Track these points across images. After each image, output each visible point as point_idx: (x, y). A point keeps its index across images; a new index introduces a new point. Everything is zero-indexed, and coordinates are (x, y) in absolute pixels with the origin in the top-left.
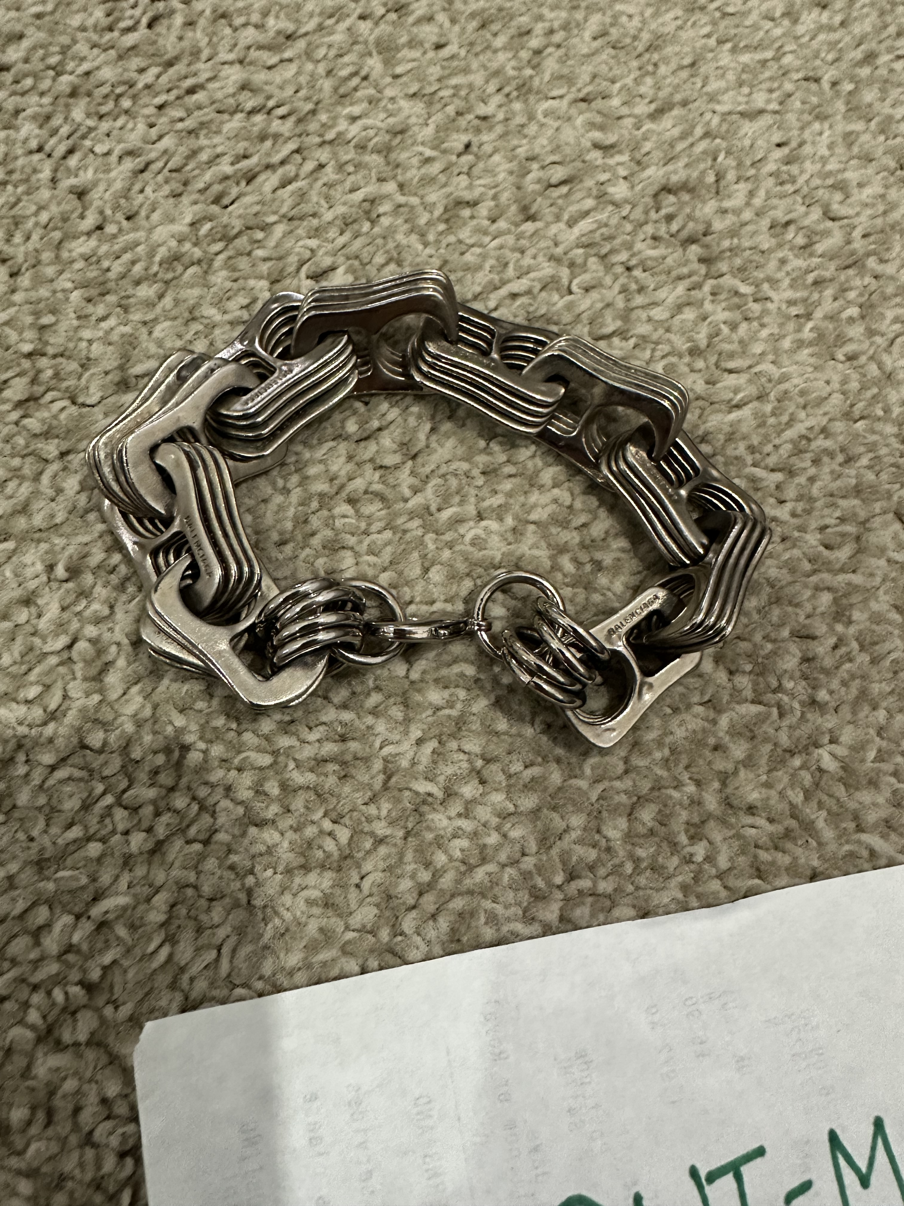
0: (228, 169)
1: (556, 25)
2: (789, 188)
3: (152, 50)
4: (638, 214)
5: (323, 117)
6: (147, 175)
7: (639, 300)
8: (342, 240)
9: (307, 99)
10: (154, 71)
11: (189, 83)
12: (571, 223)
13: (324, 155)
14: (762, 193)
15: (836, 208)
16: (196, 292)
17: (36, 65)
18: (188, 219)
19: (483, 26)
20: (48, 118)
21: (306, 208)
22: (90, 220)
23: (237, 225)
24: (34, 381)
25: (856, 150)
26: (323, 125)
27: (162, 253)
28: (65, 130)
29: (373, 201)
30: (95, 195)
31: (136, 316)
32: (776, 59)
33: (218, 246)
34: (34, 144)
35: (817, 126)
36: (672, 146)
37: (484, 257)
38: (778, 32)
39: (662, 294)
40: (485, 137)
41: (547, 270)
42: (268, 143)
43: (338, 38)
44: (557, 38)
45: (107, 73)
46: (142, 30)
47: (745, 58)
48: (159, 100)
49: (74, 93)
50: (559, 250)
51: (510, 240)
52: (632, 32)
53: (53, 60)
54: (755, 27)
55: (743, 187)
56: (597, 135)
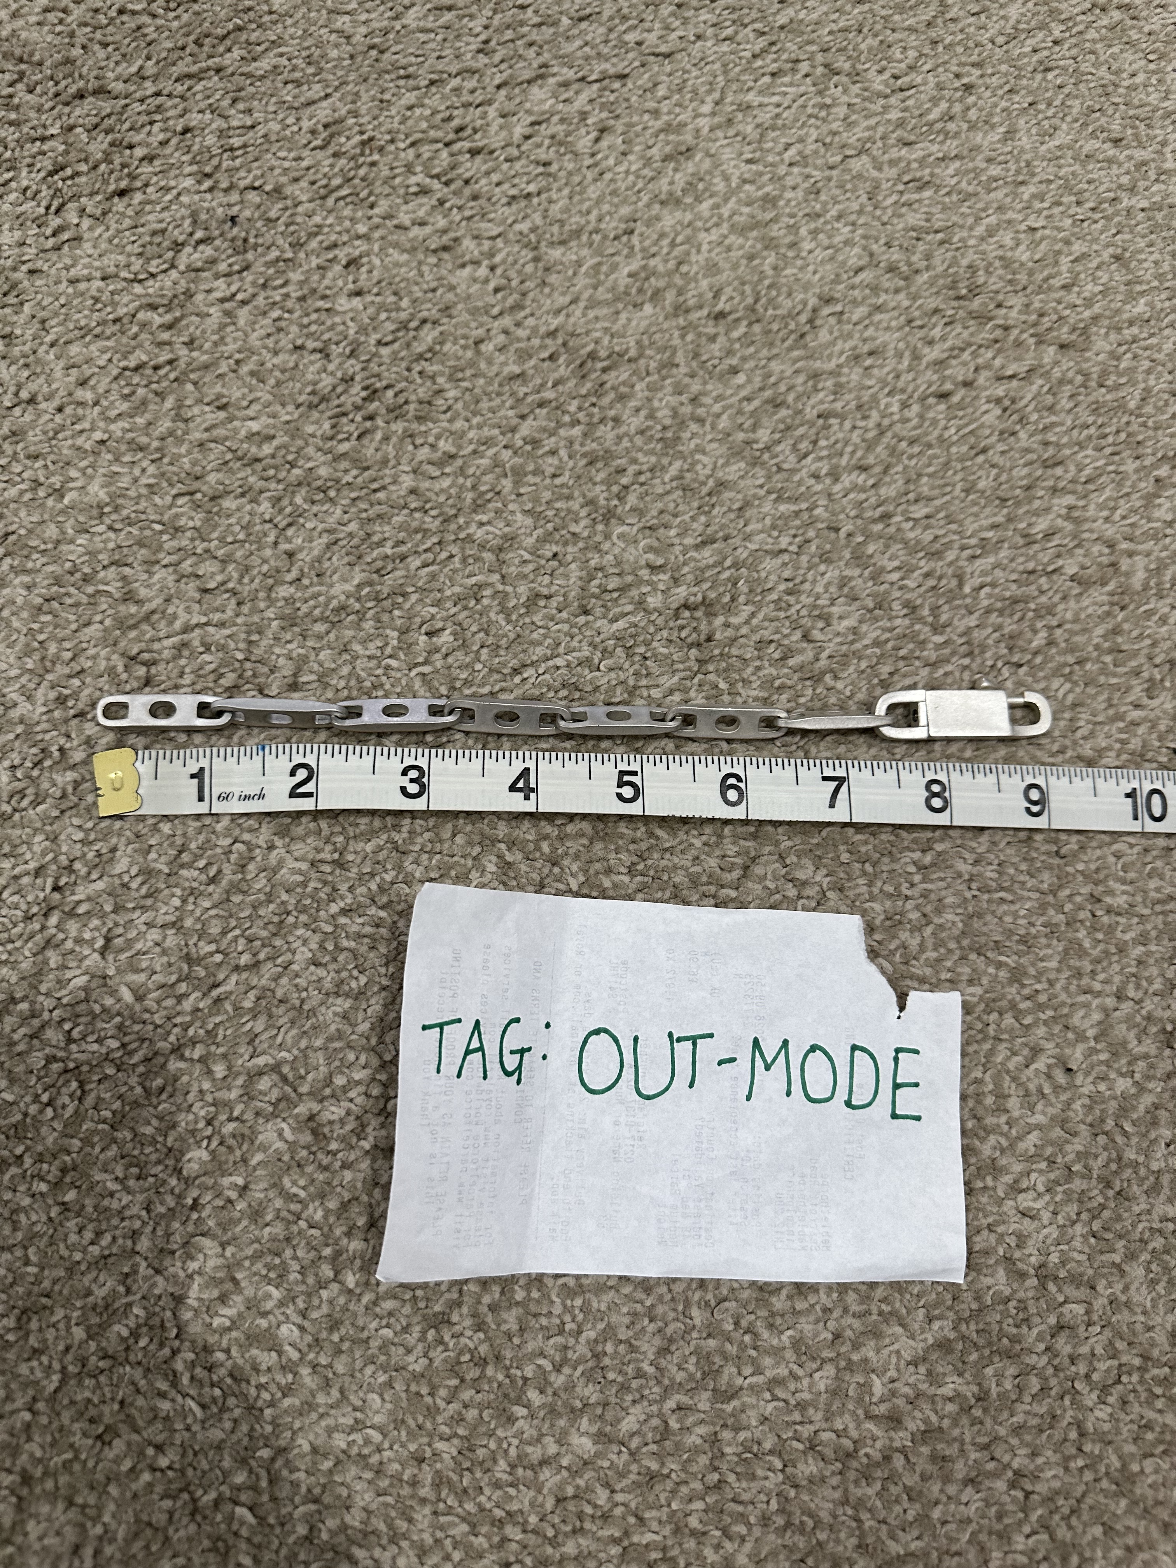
0: (389, 552)
1: (645, 467)
2: (782, 614)
3: (356, 456)
4: (660, 621)
5: (461, 520)
6: (336, 548)
7: (644, 682)
8: (453, 610)
9: (453, 506)
10: (355, 472)
11: (375, 486)
12: (615, 620)
13: (454, 550)
14: (760, 616)
15: (816, 634)
16: (350, 633)
17: (279, 461)
18: (356, 582)
19: (591, 463)
20: (279, 499)
21: (436, 585)
22: (294, 574)
23: (386, 591)
24: (240, 676)
25: (846, 590)
26: (460, 527)
27: (334, 603)
28: (289, 510)
29: (480, 586)
30: (300, 556)
31: (310, 643)
32: (810, 509)
33: (370, 604)
34: (267, 517)
35: (822, 568)
36: (702, 571)
37: (545, 636)
38: (819, 487)
39: (662, 680)
40: (570, 549)
41: (586, 652)
42: (419, 536)
43: (485, 462)
44: (642, 479)
45: (323, 472)
46: (353, 442)
47: (783, 508)
48: (353, 495)
49: (299, 484)
50: (597, 640)
51: (565, 627)
52: (702, 478)
53: (290, 457)
54: (800, 483)
55: (750, 608)
56: (651, 556)
